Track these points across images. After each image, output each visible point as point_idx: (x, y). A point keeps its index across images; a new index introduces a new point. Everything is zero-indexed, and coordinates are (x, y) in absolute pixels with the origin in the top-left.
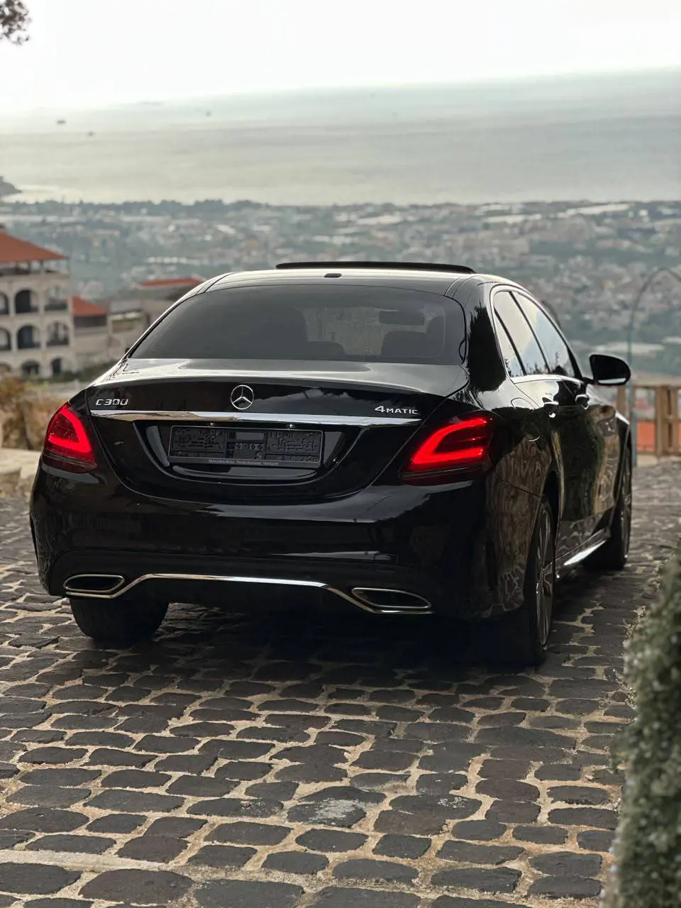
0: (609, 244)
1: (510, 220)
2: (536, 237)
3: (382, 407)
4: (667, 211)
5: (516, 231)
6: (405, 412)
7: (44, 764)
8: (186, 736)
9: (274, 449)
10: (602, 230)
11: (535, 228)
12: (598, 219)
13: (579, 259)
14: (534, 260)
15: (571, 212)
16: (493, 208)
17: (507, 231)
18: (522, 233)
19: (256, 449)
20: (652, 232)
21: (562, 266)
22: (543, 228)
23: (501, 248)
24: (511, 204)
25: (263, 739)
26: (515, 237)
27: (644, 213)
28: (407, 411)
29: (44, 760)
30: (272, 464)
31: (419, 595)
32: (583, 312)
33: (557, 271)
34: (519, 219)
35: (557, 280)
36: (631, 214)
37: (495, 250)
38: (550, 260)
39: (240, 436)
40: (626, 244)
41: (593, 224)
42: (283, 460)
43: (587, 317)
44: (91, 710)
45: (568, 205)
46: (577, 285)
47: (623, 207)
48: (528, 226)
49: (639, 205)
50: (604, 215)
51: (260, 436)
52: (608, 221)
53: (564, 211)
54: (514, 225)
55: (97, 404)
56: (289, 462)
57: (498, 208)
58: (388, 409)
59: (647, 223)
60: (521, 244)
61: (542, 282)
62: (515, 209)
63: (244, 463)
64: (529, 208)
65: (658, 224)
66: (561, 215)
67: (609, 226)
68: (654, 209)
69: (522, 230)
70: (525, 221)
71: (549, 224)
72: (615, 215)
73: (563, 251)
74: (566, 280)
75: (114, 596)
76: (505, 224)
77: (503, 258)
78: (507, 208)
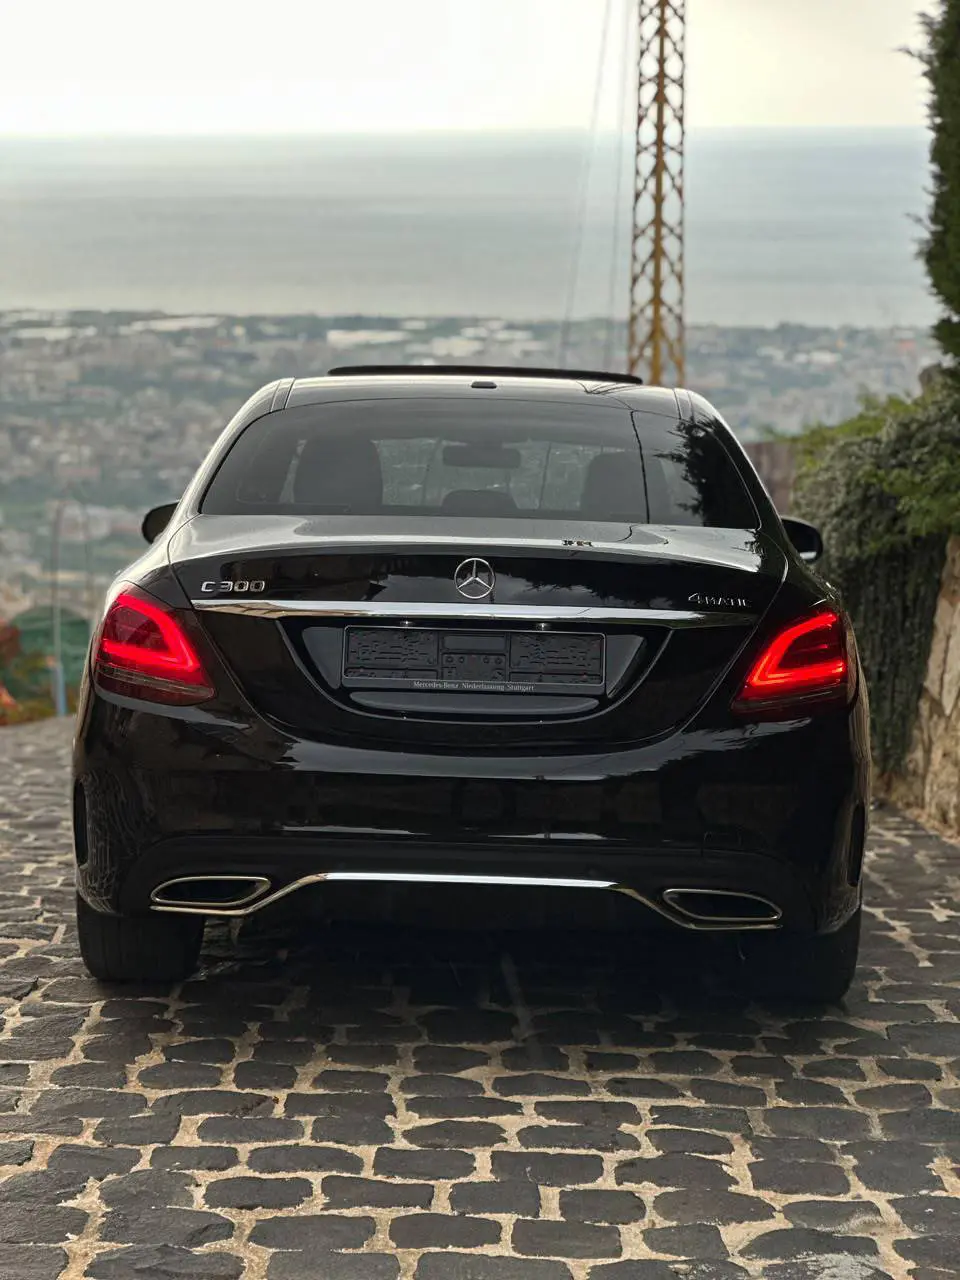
0: (191, 372)
1: (51, 334)
2: (89, 359)
4: (271, 329)
5: (60, 351)
7: (260, 1208)
8: (440, 1146)
9: (524, 661)
10: (181, 353)
11: (87, 347)
12: (178, 337)
13: (151, 392)
14: (87, 393)
15: (138, 326)
16: (26, 317)
17: (46, 350)
18: (68, 353)
19: (492, 663)
20: (248, 358)
21: (126, 403)
22: (98, 348)
23: (39, 374)
24: (53, 314)
25: (572, 1147)
26: (58, 359)
27: (239, 331)
29: (258, 1201)
30: (524, 690)
31: (763, 896)
32: (157, 468)
33: (119, 409)
34: (64, 333)
35: (120, 421)
36: (222, 332)
37: (29, 378)
38: (110, 395)
39: (451, 642)
40: (215, 374)
41: (170, 345)
42: (540, 681)
43: (163, 475)
44: (240, 1107)
45: (131, 317)
46: (149, 429)
47: (209, 323)
48: (77, 345)
49: (231, 321)
50: (184, 332)
51: (497, 644)
52: (190, 340)
53: (128, 323)
54: (57, 343)
55: (203, 589)
56: (551, 685)
57: (33, 317)
59: (244, 346)
60: (67, 370)
61: (99, 424)
62: (59, 319)
63: (475, 687)
64: (78, 319)
65: (261, 348)
66: (124, 330)
67: (191, 347)
68: (253, 325)
69: (67, 350)
70: (73, 338)
71: (107, 342)
72: (200, 333)
73: (128, 381)
74: (134, 424)
75: (250, 909)
76: (43, 341)
77: (42, 389)
78: (45, 318)
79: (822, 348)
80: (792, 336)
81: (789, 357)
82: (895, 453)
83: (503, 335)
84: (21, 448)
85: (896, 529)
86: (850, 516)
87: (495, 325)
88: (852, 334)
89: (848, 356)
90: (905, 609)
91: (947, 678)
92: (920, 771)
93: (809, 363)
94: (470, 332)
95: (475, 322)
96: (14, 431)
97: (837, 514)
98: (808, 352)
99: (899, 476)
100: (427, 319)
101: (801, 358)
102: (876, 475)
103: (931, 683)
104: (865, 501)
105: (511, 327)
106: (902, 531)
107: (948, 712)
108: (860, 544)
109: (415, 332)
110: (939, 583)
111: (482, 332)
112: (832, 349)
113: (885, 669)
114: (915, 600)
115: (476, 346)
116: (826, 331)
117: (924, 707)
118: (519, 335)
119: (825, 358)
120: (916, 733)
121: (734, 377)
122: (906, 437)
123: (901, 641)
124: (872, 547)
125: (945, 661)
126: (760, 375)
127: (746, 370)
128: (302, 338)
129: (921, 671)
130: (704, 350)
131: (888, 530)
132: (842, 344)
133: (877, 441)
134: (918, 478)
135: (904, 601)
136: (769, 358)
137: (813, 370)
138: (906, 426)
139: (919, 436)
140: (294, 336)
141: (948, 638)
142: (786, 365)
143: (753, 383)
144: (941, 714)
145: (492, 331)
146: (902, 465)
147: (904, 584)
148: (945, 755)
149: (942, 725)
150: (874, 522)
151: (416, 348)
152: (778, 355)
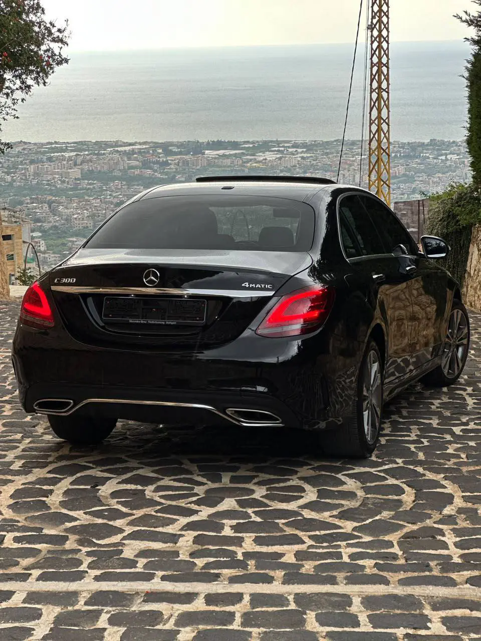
0: (137, 172)
2: (86, 167)
4: (175, 150)
5: (72, 163)
10: (131, 162)
11: (85, 161)
12: (129, 155)
13: (117, 182)
14: (85, 183)
15: (109, 149)
16: (54, 146)
17: (65, 163)
18: (75, 164)
20: (166, 163)
21: (105, 188)
22: (90, 161)
23: (61, 175)
26: (70, 167)
27: (160, 151)
30: (172, 324)
31: (273, 413)
33: (102, 191)
34: (73, 154)
35: (103, 197)
36: (151, 151)
38: (97, 184)
40: (149, 172)
41: (125, 158)
42: (179, 320)
45: (106, 145)
46: (117, 200)
47: (145, 146)
48: (79, 160)
49: (156, 145)
50: (133, 152)
52: (135, 155)
53: (105, 148)
54: (70, 159)
56: (184, 322)
59: (162, 157)
60: (75, 173)
61: (92, 199)
62: (70, 147)
64: (80, 146)
65: (170, 159)
66: (102, 151)
67: (136, 160)
68: (166, 147)
69: (75, 162)
70: (78, 156)
71: (94, 158)
72: (140, 152)
73: (106, 177)
74: (109, 198)
76: (64, 158)
77: (63, 182)
82: (457, 202)
84: (54, 212)
85: (458, 224)
86: (445, 221)
90: (461, 247)
91: (472, 265)
92: (465, 293)
96: (50, 204)
97: (440, 220)
99: (458, 209)
102: (451, 209)
103: (468, 269)
104: (449, 216)
106: (459, 225)
107: (472, 275)
108: (447, 229)
110: (470, 239)
113: (455, 265)
114: (463, 245)
117: (466, 275)
120: (464, 283)
122: (461, 197)
123: (459, 257)
124: (450, 230)
125: (471, 261)
129: (466, 265)
131: (455, 225)
133: (452, 199)
134: (463, 209)
135: (460, 246)
138: (460, 194)
139: (464, 197)
140: (187, 153)
141: (472, 254)
144: (470, 276)
146: (459, 206)
147: (460, 240)
148: (471, 287)
149: (471, 279)
150: (451, 222)
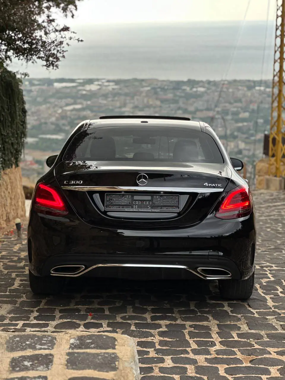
3: (207, 183)
6: (217, 186)
9: (157, 203)
19: (147, 204)
28: (217, 185)
30: (156, 211)
31: (227, 270)
39: (136, 198)
42: (161, 209)
51: (149, 198)
56: (165, 209)
58: (209, 184)
63: (143, 210)
65: (33, 88)
79: (201, 87)
80: (192, 83)
81: (191, 89)
83: (106, 84)
87: (104, 81)
88: (209, 82)
89: (208, 89)
93: (197, 91)
94: (96, 83)
95: (98, 80)
98: (197, 88)
100: (83, 79)
101: (195, 89)
105: (108, 81)
109: (80, 83)
111: (100, 83)
112: (204, 87)
115: (98, 87)
116: (202, 81)
118: (111, 84)
119: (202, 89)
121: (175, 95)
126: (183, 95)
127: (178, 93)
128: (46, 85)
130: (166, 87)
132: (206, 85)
136: (185, 90)
137: (198, 93)
140: (44, 85)
142: (191, 92)
143: (181, 97)
145: (103, 83)
151: (80, 88)
152: (188, 89)
